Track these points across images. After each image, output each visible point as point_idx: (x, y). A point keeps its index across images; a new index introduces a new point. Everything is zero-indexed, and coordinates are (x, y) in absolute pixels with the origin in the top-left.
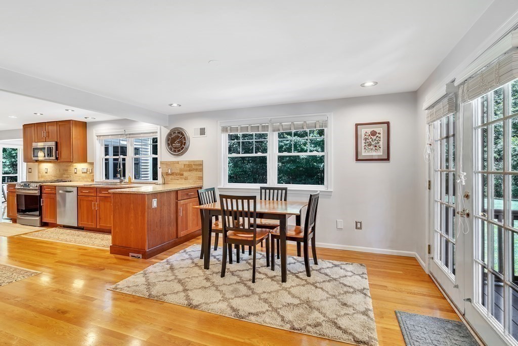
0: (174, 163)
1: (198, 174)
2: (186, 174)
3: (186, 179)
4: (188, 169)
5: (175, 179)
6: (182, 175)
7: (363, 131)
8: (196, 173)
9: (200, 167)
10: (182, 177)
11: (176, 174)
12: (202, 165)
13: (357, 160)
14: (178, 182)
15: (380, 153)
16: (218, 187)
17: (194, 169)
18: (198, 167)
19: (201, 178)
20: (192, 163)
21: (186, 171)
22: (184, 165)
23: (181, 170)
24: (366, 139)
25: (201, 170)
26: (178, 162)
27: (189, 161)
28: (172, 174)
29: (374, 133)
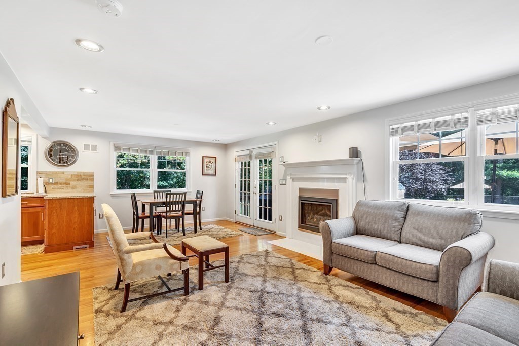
0: (57, 173)
1: (89, 183)
2: (72, 183)
3: (73, 188)
4: (77, 179)
5: (58, 188)
6: (70, 184)
7: (206, 160)
8: (86, 182)
9: (91, 178)
10: (68, 186)
11: (61, 184)
12: (93, 175)
13: (203, 175)
14: (63, 190)
15: (212, 172)
16: (111, 193)
17: (84, 179)
18: (88, 178)
19: (92, 187)
20: (82, 174)
21: (74, 181)
22: (72, 175)
23: (67, 180)
24: (207, 164)
25: (92, 180)
26: (63, 173)
27: (77, 172)
28: (55, 183)
29: (210, 162)
